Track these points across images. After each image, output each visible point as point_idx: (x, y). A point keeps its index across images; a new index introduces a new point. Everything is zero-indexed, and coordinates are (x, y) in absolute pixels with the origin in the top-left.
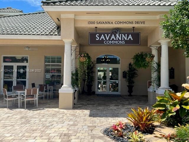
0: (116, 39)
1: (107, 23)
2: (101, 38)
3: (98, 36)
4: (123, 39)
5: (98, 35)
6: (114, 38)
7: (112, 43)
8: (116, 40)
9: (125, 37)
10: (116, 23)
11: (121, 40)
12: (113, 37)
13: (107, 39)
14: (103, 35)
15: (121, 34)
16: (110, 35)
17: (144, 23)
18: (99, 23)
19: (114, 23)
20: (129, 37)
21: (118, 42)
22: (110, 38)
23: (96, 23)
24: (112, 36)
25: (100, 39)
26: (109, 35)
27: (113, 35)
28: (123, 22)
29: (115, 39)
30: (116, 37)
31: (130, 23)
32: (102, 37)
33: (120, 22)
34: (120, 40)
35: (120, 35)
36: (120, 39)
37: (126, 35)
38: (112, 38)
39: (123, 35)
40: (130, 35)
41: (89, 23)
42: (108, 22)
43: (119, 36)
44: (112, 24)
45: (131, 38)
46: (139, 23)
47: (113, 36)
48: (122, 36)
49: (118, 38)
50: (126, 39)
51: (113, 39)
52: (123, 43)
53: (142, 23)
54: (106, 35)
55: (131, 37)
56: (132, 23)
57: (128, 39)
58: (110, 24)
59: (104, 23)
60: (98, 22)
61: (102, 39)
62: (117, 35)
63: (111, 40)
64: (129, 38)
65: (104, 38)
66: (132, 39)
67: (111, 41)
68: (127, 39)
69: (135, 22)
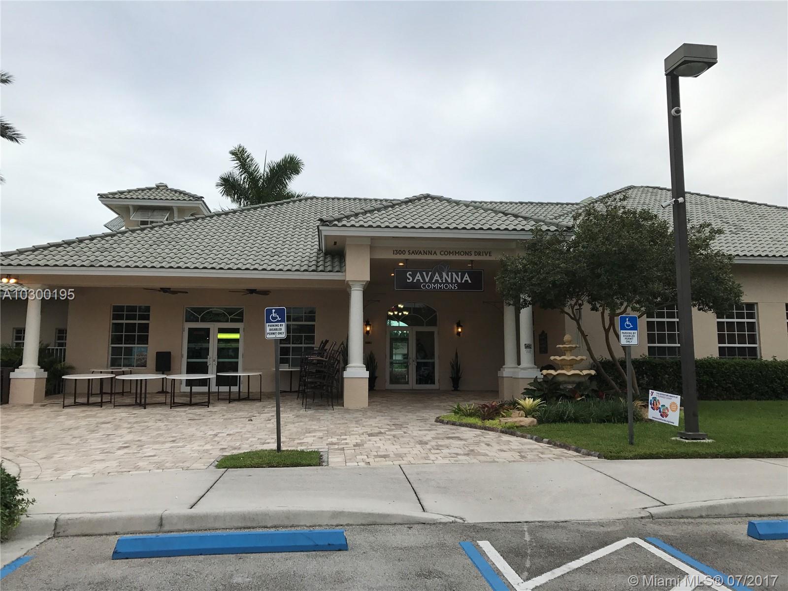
0: (442, 281)
1: (426, 254)
2: (417, 278)
3: (410, 275)
4: (454, 281)
5: (411, 273)
6: (439, 278)
7: (434, 288)
8: (442, 283)
9: (458, 278)
10: (442, 253)
11: (452, 283)
12: (437, 277)
13: (427, 281)
16: (432, 274)
17: (490, 254)
18: (413, 252)
19: (438, 253)
20: (465, 277)
21: (446, 287)
22: (431, 278)
23: (407, 252)
25: (413, 280)
26: (430, 273)
27: (437, 274)
28: (454, 252)
29: (440, 281)
30: (441, 277)
31: (466, 253)
32: (418, 276)
33: (450, 252)
34: (449, 283)
35: (450, 273)
36: (449, 281)
37: (460, 273)
38: (435, 278)
39: (454, 273)
40: (466, 275)
41: (395, 252)
42: (429, 251)
43: (448, 275)
44: (435, 254)
45: (468, 279)
46: (482, 254)
48: (452, 275)
49: (445, 279)
50: (459, 281)
51: (437, 281)
52: (454, 287)
53: (486, 255)
54: (424, 273)
55: (468, 277)
56: (469, 254)
57: (463, 282)
58: (431, 254)
59: (420, 253)
60: (411, 252)
61: (418, 280)
62: (444, 275)
63: (433, 283)
64: (465, 279)
65: (420, 278)
66: (470, 282)
67: (433, 285)
68: (462, 280)
69: (475, 252)
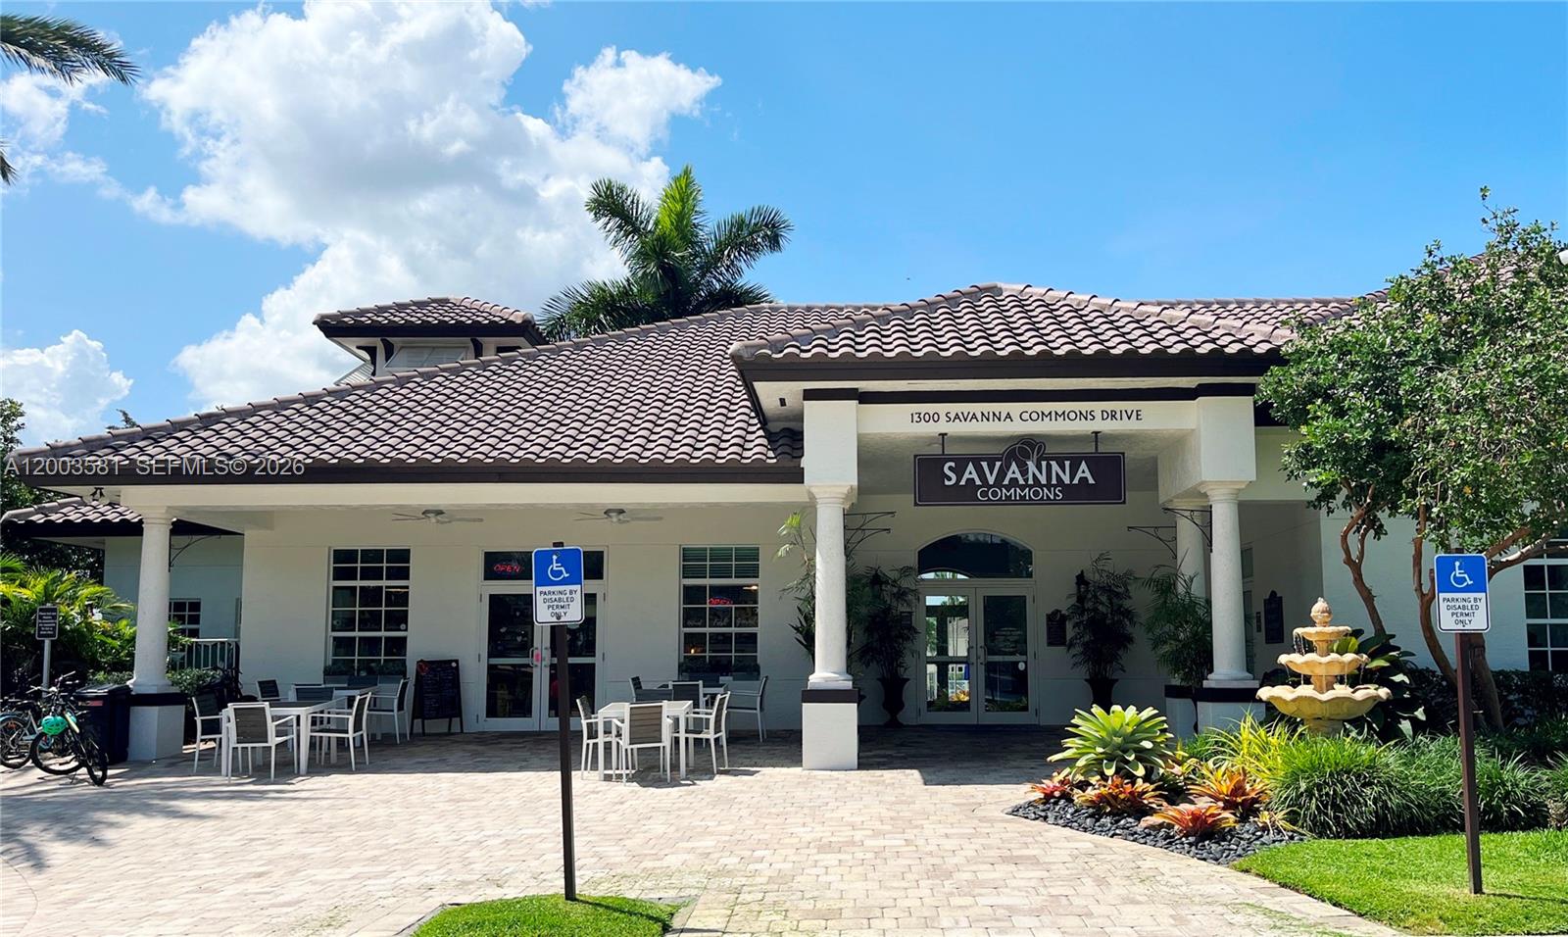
0: (1026, 480)
1: (988, 419)
2: (966, 476)
3: (950, 468)
4: (1054, 482)
5: (953, 464)
7: (1008, 498)
8: (1027, 485)
9: (1064, 473)
10: (1026, 416)
11: (1049, 486)
13: (991, 483)
14: (971, 467)
15: (1048, 459)
16: (1002, 465)
17: (1138, 415)
18: (957, 416)
19: (1016, 417)
20: (1080, 470)
21: (1036, 493)
23: (943, 417)
24: (1011, 471)
25: (959, 480)
26: (998, 464)
27: (1014, 465)
28: (1053, 414)
30: (1024, 472)
31: (1081, 416)
33: (1043, 413)
35: (1044, 463)
36: (1043, 481)
37: (1067, 463)
38: (1010, 475)
39: (1053, 463)
40: (1083, 466)
41: (915, 418)
42: (994, 414)
43: (1039, 468)
44: (1008, 421)
45: (1088, 475)
46: (1118, 416)
47: (1014, 472)
48: (1049, 467)
49: (1034, 474)
50: (1067, 480)
51: (1014, 481)
52: (1056, 495)
53: (1129, 418)
54: (984, 464)
55: (1087, 470)
56: (1090, 417)
57: (1076, 481)
58: (999, 420)
59: (974, 416)
60: (952, 416)
61: (971, 481)
62: (1031, 466)
63: (1005, 486)
64: (1079, 475)
65: (975, 476)
66: (1091, 481)
67: (1004, 490)
68: (1072, 479)
69: (1103, 412)
